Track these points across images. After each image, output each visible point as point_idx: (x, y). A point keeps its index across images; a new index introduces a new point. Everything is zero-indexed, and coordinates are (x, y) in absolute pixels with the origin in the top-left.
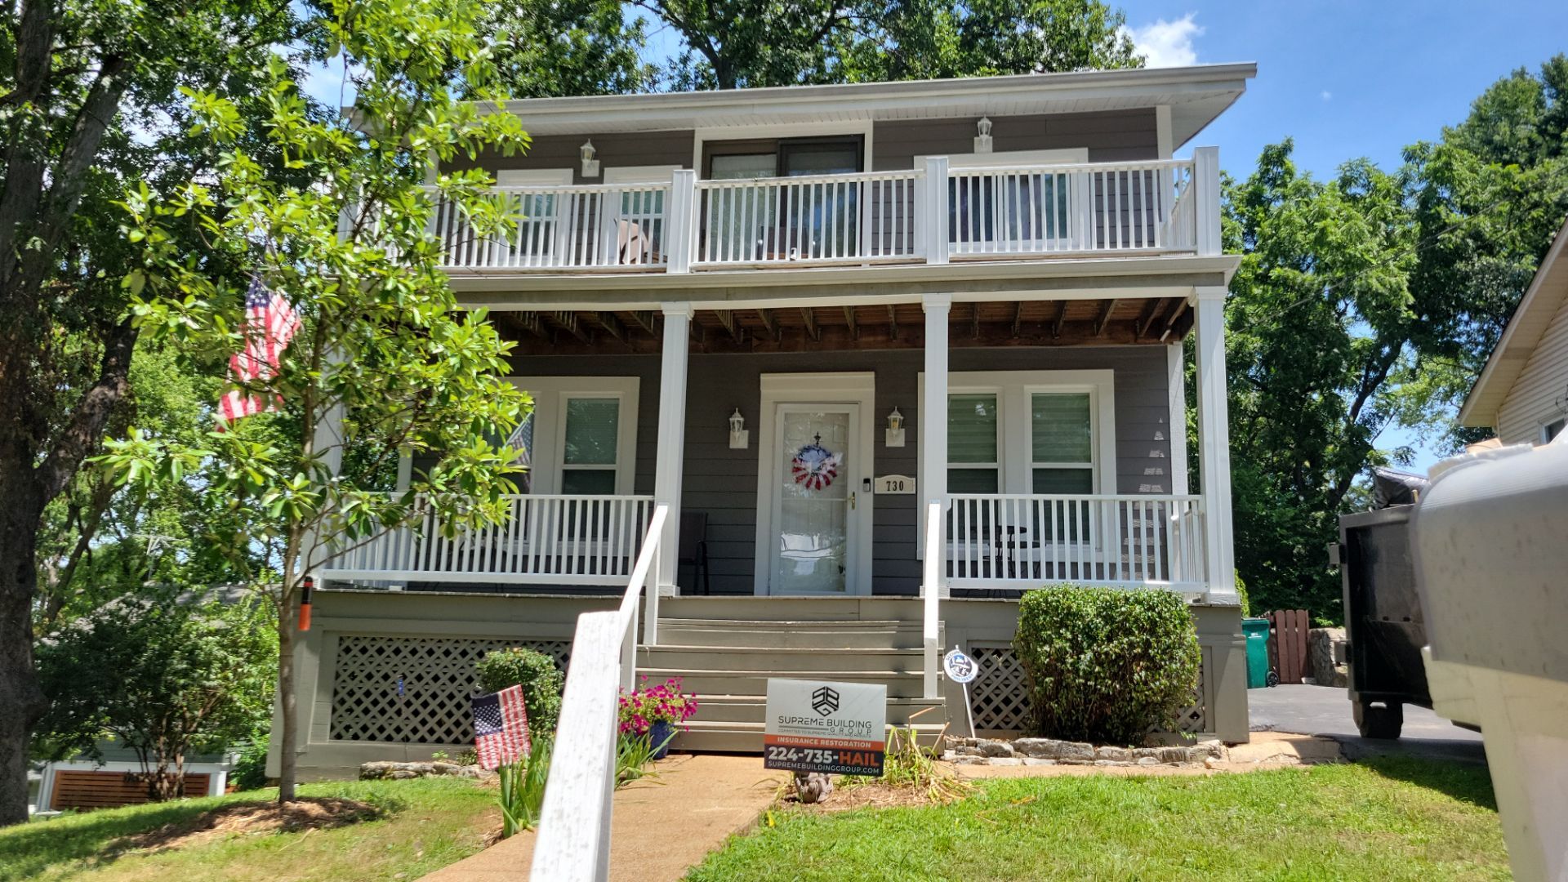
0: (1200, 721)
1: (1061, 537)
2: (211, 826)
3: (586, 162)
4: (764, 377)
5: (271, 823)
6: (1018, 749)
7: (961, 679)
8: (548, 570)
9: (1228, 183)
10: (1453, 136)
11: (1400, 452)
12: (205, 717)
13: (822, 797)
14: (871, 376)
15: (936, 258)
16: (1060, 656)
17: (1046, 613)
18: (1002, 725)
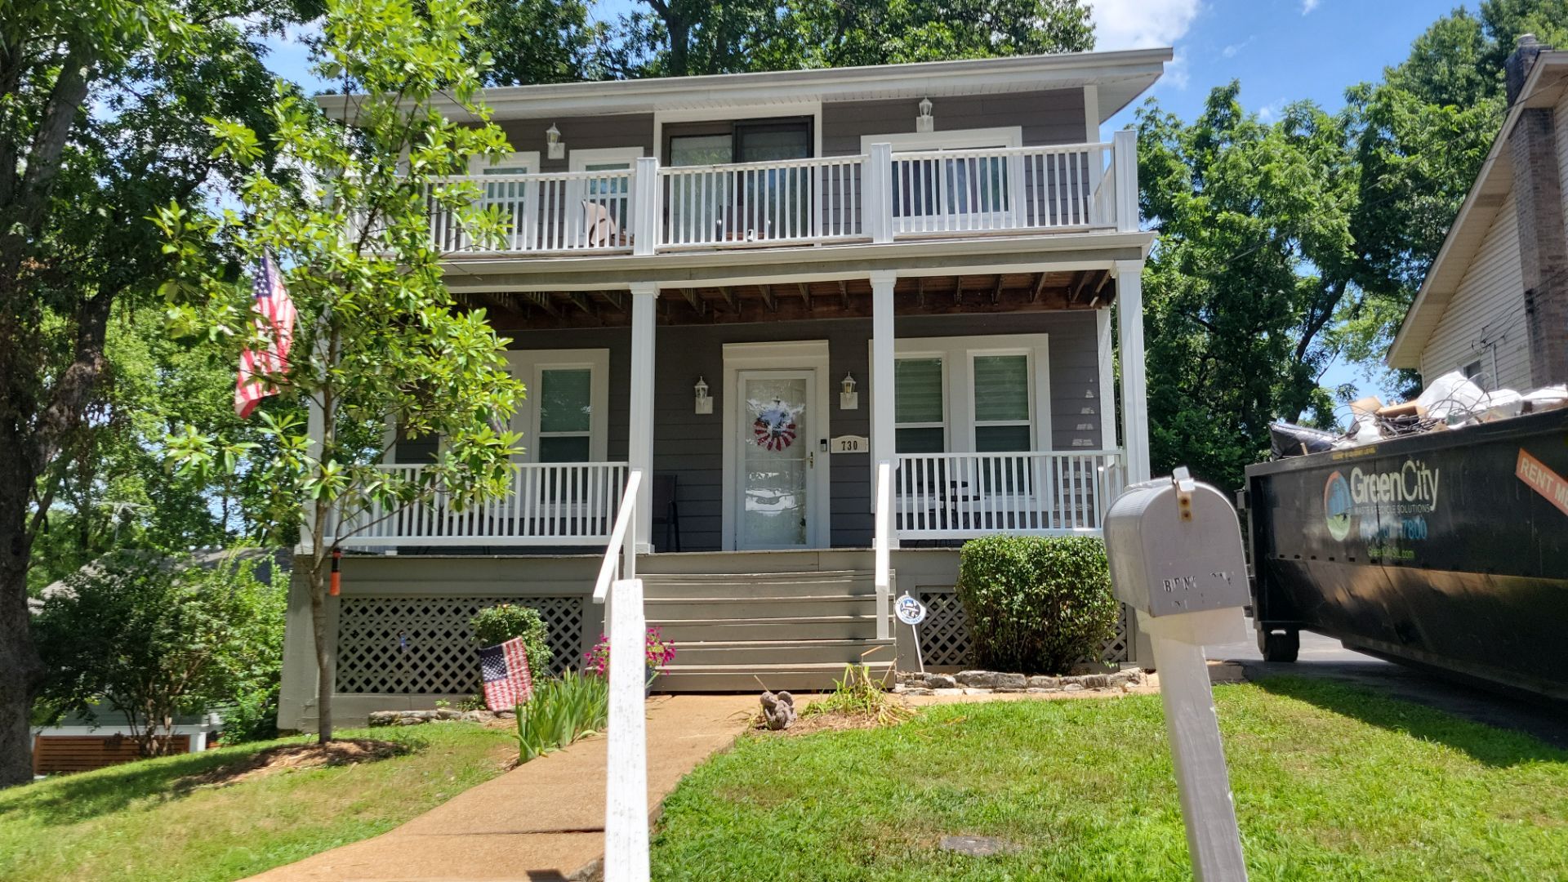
0: (1123, 651)
1: (999, 490)
2: (264, 764)
3: (552, 145)
4: (726, 347)
5: (318, 760)
6: (959, 680)
7: (913, 622)
8: (532, 533)
9: (1176, 126)
10: (1395, 76)
11: (1343, 389)
12: (189, 679)
13: (788, 725)
14: (825, 344)
15: (882, 237)
16: (997, 596)
17: (983, 560)
18: (949, 661)
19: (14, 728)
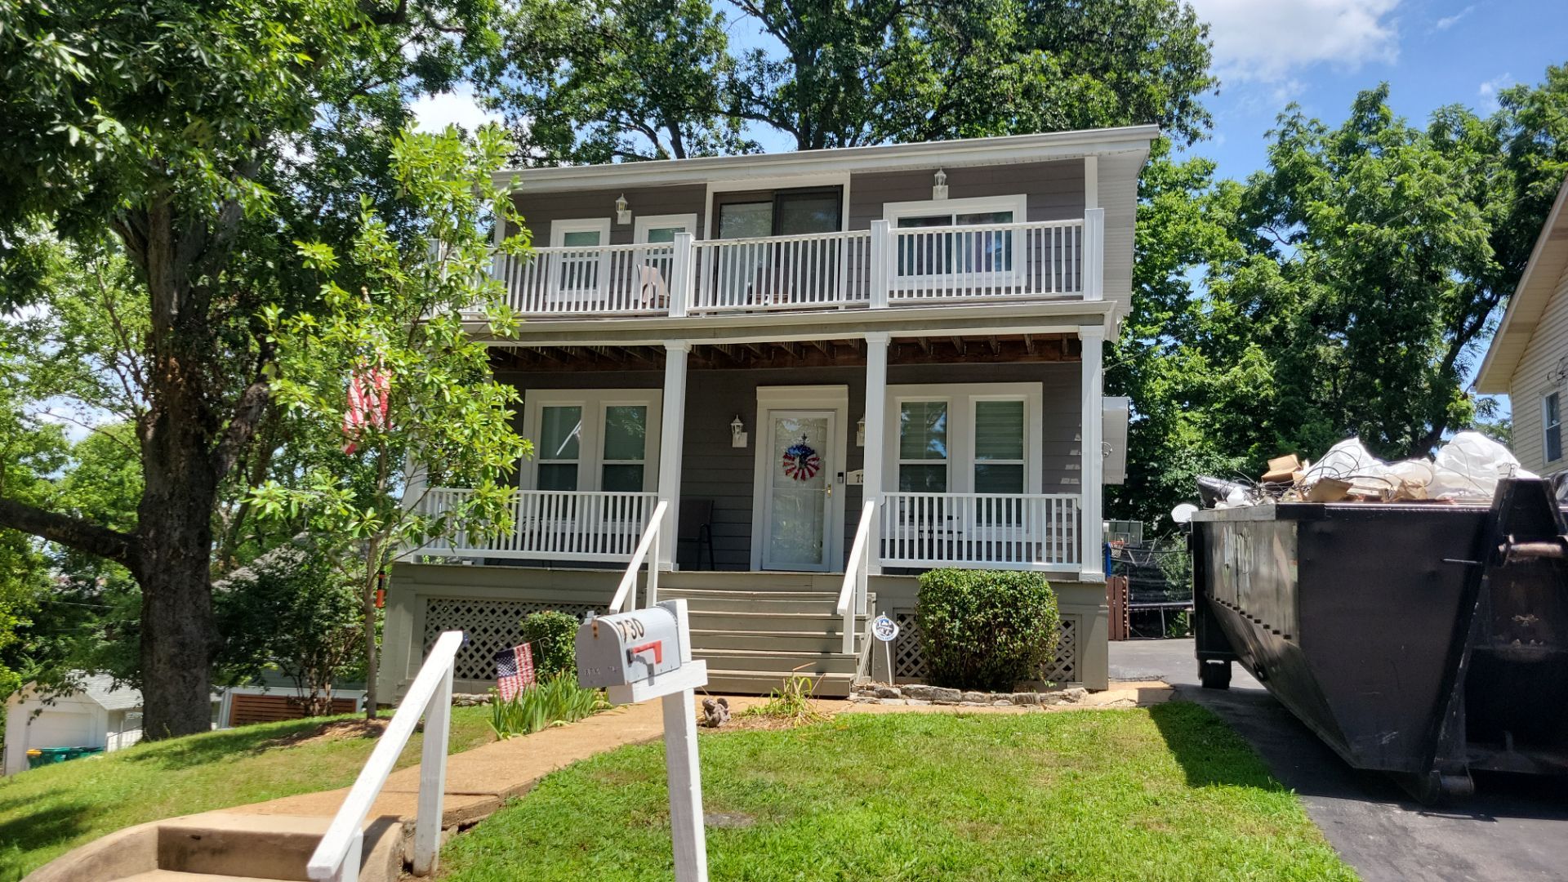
0: (1071, 672)
3: (620, 213)
4: (759, 389)
6: (904, 692)
7: (885, 638)
8: (579, 550)
9: (1320, 131)
10: (1558, 76)
13: (721, 724)
15: (877, 303)
19: (198, 689)
